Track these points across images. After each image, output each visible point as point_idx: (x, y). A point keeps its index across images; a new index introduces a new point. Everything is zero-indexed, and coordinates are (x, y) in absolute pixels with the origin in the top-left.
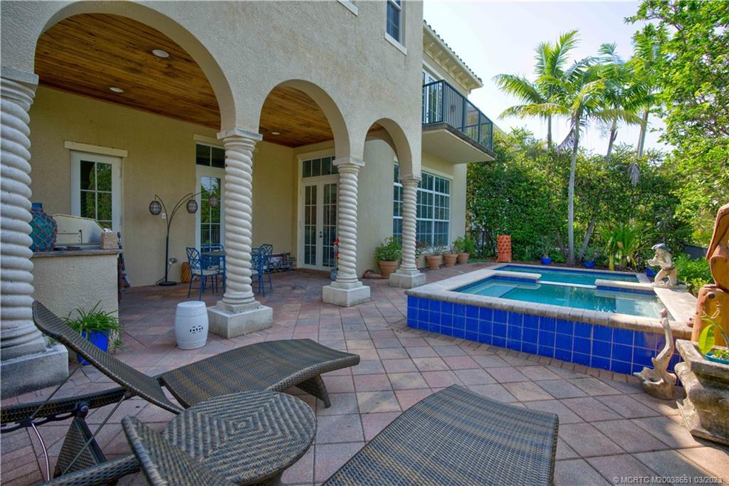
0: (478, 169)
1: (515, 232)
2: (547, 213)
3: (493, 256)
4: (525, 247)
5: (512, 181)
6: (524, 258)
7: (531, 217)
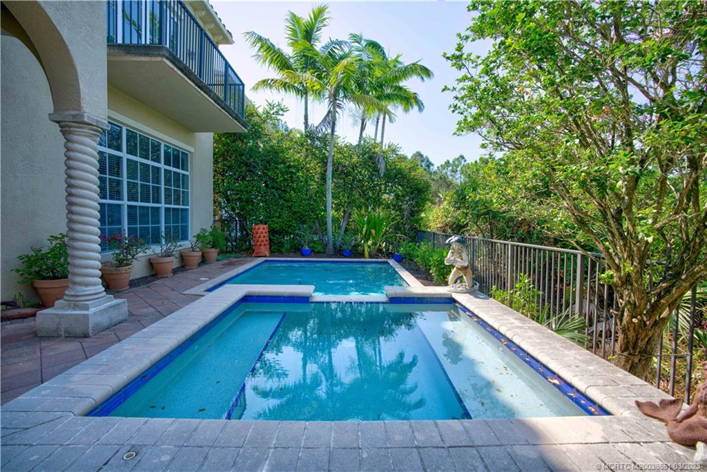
0: (228, 144)
1: (273, 221)
2: (305, 200)
3: (249, 249)
4: (284, 237)
5: (268, 162)
6: (283, 250)
7: (290, 204)
